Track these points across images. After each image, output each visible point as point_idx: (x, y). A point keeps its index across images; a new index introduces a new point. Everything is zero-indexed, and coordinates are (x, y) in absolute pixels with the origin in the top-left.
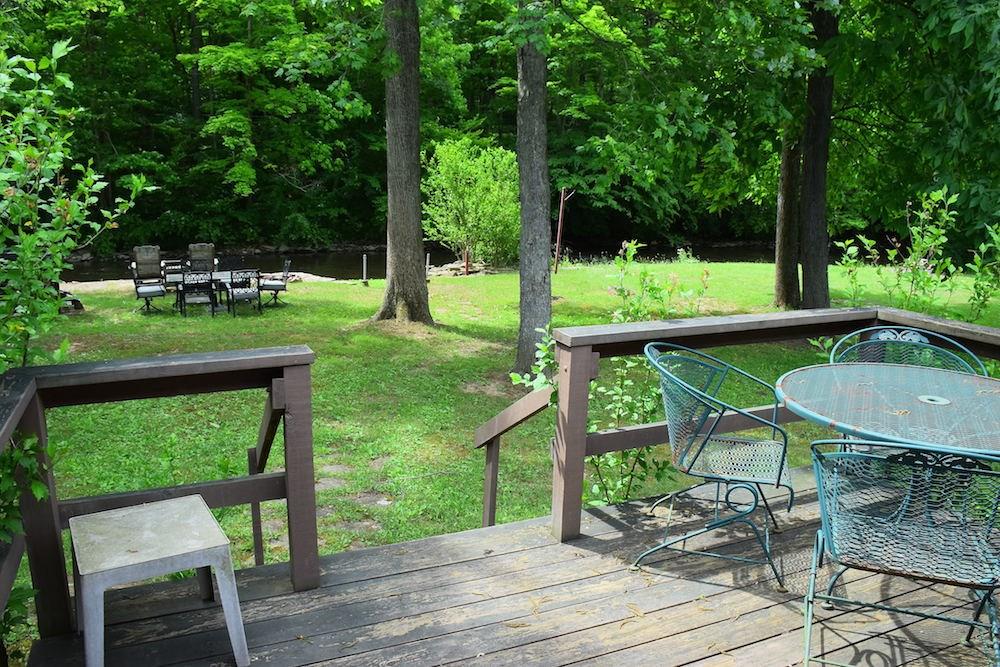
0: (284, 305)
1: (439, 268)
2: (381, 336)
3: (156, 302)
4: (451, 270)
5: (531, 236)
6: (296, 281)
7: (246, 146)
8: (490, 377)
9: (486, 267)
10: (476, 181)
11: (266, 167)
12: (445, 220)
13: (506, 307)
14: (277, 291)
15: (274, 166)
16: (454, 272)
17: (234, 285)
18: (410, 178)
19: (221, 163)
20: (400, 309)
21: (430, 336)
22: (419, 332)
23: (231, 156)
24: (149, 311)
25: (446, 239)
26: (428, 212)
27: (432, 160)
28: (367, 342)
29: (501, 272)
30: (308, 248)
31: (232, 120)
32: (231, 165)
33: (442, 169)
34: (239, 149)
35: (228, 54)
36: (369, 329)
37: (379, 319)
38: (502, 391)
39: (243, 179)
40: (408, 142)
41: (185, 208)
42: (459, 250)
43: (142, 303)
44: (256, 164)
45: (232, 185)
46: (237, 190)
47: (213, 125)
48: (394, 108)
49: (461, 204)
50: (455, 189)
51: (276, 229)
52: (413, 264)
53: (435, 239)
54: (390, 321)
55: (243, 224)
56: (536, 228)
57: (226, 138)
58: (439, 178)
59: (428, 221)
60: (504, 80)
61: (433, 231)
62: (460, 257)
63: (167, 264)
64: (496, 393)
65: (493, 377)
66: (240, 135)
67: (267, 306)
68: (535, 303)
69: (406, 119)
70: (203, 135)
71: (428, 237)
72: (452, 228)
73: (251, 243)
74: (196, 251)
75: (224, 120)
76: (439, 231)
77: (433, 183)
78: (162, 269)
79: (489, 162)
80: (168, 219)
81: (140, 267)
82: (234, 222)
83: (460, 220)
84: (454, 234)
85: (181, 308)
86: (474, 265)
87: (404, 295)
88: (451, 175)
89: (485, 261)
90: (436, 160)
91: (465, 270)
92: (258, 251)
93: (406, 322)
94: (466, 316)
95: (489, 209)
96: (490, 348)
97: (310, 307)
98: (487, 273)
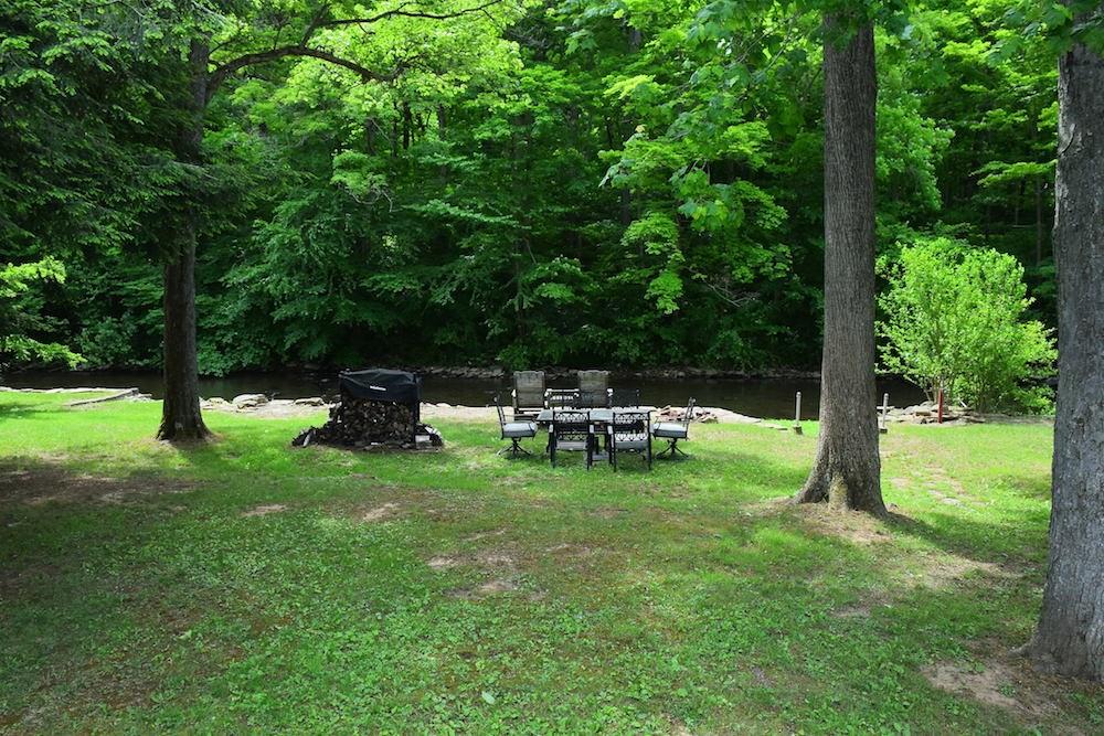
0: (684, 457)
1: (901, 411)
2: (800, 532)
3: (525, 444)
4: (918, 414)
5: (1080, 406)
6: (710, 421)
7: (671, 250)
8: (982, 654)
9: (967, 413)
10: (956, 294)
11: (694, 277)
12: (911, 346)
13: (1000, 482)
14: (675, 439)
15: (703, 277)
16: (922, 417)
17: (620, 428)
18: (858, 294)
19: (646, 273)
20: (835, 489)
21: (879, 538)
22: (861, 531)
23: (657, 263)
24: (516, 454)
25: (912, 371)
26: (890, 335)
27: (895, 269)
28: (778, 544)
29: (989, 421)
30: (742, 372)
31: (657, 225)
32: (656, 275)
33: (910, 279)
34: (664, 256)
35: (654, 148)
36: (785, 518)
37: (802, 502)
38: (1007, 695)
39: (667, 289)
40: (857, 240)
41: (605, 323)
42: (929, 386)
43: (508, 442)
44: (684, 274)
45: (654, 299)
46: (661, 304)
47: (635, 230)
48: (837, 189)
49: (934, 325)
50: (926, 307)
51: (703, 348)
52: (859, 423)
53: (897, 371)
54: (820, 506)
55: (667, 343)
56: (1092, 390)
57: (650, 245)
58: (905, 292)
59: (888, 348)
60: (993, 166)
61: (895, 361)
62: (931, 395)
63: (554, 394)
64: (995, 698)
65: (987, 654)
66: (665, 240)
67: (662, 457)
68: (1084, 532)
69: (854, 205)
70: (624, 243)
71: (888, 368)
72: (921, 359)
73: (675, 365)
74: (586, 379)
75: (647, 225)
76: (903, 362)
77: (897, 297)
78: (545, 399)
79: (975, 271)
80: (584, 334)
81: (520, 396)
82: (656, 339)
83: (934, 347)
84: (923, 365)
85: (551, 455)
86: (950, 408)
87: (842, 468)
88: (922, 289)
89: (966, 401)
90: (900, 267)
91: (937, 415)
92: (681, 374)
93: (844, 509)
94: (939, 495)
95: (975, 335)
96: (979, 572)
97: (715, 463)
98: (968, 421)
